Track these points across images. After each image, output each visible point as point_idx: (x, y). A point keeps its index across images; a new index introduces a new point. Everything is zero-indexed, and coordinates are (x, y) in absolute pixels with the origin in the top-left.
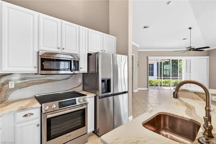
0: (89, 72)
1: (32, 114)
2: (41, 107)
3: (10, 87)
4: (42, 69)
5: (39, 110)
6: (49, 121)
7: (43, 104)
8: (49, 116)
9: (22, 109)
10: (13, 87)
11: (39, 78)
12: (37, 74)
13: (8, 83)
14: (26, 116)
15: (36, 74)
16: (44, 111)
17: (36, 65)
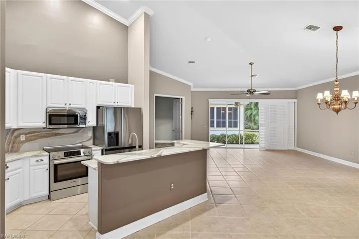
0: (99, 126)
1: (42, 160)
2: (50, 155)
3: (22, 140)
4: (50, 124)
5: (48, 157)
6: (56, 166)
7: (51, 153)
8: (56, 162)
9: (35, 156)
10: (24, 139)
11: (47, 131)
12: (46, 128)
13: (20, 136)
14: (37, 161)
15: (44, 128)
16: (51, 158)
17: (44, 120)
